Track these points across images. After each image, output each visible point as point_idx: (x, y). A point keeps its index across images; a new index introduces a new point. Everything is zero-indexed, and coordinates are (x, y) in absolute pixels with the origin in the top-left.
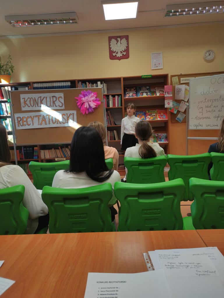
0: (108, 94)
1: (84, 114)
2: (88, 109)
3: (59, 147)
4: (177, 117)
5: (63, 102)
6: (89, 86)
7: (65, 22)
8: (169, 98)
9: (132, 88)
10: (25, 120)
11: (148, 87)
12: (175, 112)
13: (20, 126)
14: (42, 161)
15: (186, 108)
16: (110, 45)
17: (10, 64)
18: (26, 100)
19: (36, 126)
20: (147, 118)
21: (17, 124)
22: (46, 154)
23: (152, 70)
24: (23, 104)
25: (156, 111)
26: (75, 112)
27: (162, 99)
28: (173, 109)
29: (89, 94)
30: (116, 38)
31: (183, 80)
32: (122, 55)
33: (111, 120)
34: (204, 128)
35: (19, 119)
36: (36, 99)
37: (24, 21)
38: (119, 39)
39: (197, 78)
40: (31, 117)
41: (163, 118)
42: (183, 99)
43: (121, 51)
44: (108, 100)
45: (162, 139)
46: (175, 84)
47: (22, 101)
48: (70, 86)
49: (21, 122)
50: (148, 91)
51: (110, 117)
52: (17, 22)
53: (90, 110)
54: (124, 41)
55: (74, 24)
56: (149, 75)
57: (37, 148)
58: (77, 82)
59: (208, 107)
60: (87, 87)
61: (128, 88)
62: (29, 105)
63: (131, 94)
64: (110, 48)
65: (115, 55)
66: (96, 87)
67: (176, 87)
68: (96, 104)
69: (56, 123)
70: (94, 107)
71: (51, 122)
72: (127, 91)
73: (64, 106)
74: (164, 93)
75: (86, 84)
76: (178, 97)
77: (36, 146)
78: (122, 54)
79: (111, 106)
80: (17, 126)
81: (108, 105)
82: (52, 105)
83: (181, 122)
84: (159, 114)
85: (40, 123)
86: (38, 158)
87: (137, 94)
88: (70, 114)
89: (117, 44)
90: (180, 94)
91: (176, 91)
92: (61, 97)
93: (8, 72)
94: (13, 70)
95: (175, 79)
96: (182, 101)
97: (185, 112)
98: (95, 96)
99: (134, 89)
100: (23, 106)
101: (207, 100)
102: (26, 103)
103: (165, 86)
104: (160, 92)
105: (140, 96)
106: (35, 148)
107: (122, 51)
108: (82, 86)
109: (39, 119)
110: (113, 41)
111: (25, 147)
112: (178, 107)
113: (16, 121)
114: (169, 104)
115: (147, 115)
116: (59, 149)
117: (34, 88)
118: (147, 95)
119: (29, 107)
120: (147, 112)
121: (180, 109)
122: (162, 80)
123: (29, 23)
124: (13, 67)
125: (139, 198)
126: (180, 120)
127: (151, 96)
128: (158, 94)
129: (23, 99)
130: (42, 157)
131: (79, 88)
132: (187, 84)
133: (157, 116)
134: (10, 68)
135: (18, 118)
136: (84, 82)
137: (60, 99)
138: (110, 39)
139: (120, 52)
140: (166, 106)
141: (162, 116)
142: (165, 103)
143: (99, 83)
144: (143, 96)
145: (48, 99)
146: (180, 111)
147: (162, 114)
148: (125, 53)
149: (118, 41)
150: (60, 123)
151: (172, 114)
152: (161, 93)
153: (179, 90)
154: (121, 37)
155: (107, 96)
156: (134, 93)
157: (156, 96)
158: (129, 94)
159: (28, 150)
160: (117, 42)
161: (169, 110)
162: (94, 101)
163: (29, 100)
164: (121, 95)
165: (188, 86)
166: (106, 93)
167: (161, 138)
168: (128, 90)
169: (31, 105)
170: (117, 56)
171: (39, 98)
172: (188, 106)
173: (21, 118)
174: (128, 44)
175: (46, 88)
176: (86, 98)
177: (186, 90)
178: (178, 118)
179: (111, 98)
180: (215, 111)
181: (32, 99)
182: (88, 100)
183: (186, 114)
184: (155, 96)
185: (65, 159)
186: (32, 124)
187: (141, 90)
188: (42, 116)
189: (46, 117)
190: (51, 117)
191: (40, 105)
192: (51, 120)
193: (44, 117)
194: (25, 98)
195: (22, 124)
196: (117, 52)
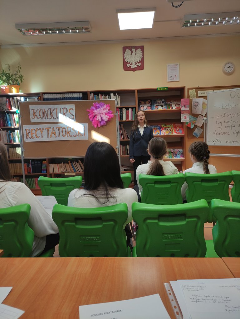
0: (122, 107)
1: (96, 127)
2: (100, 122)
3: (69, 162)
4: (194, 132)
5: (74, 114)
6: (102, 98)
7: (77, 31)
8: (185, 112)
9: (147, 100)
10: (34, 132)
11: (163, 100)
12: (192, 127)
13: (28, 138)
14: (51, 176)
15: (204, 123)
16: (124, 56)
17: (19, 73)
18: (35, 112)
19: (45, 138)
20: (161, 132)
21: (25, 136)
22: (55, 168)
23: (168, 82)
24: (32, 116)
25: (172, 125)
26: (86, 125)
27: (179, 113)
28: (190, 123)
29: (102, 106)
30: (130, 48)
31: (201, 93)
32: (136, 67)
33: (124, 134)
34: (223, 144)
35: (28, 131)
36: (46, 110)
37: (35, 30)
38: (134, 50)
39: (215, 91)
40: (40, 129)
41: (179, 133)
42: (200, 113)
43: (136, 61)
44: (121, 113)
45: (178, 154)
46: (192, 97)
47: (31, 112)
48: (82, 97)
49: (30, 134)
50: (163, 104)
51: (123, 131)
52: (28, 30)
53: (102, 124)
54: (139, 51)
55: (88, 33)
56: (165, 88)
57: (45, 162)
58: (89, 94)
59: (227, 122)
60: (99, 99)
61: (143, 100)
63: (145, 107)
64: (124, 59)
65: (130, 66)
66: (109, 99)
67: (193, 101)
68: (108, 117)
69: (67, 135)
70: (107, 120)
71: (61, 135)
72: (141, 104)
73: (75, 118)
74: (181, 107)
75: (98, 96)
76: (195, 112)
77: (45, 160)
78: (136, 65)
79: (124, 119)
80: (25, 138)
81: (121, 118)
83: (197, 137)
84: (175, 129)
85: (49, 136)
86: (46, 172)
87: (151, 107)
89: (131, 54)
90: (197, 108)
91: (193, 105)
92: (72, 109)
93: (17, 82)
94: (23, 80)
95: (193, 92)
96: (200, 115)
97: (202, 127)
98: (108, 108)
99: (149, 102)
100: (32, 118)
101: (226, 115)
102: (36, 114)
104: (176, 105)
105: (155, 109)
106: (43, 162)
107: (137, 63)
108: (94, 98)
109: (48, 131)
110: (128, 51)
111: (33, 160)
112: (195, 121)
113: (25, 133)
114: (185, 118)
115: (162, 129)
116: (69, 163)
117: (44, 99)
118: (162, 108)
119: (38, 118)
120: (162, 126)
121: (197, 124)
122: (178, 93)
123: (40, 32)
124: (23, 77)
125: (159, 221)
126: (197, 136)
127: (167, 110)
128: (174, 108)
129: (32, 110)
130: (51, 171)
131: (91, 100)
132: (205, 97)
133: (173, 130)
134: (19, 77)
135: (26, 130)
136: (96, 93)
137: (71, 111)
138: (124, 49)
139: (135, 63)
140: (183, 120)
141: (178, 130)
142: (182, 117)
143: (112, 95)
144: (158, 109)
145: (59, 111)
146: (197, 126)
147: (178, 128)
149: (132, 52)
150: (71, 136)
151: (189, 128)
152: (178, 106)
153: (197, 104)
154: (136, 48)
155: (120, 109)
156: (149, 106)
157: (172, 109)
158: (143, 107)
159: (36, 164)
160: (132, 53)
161: (186, 125)
162: (106, 114)
163: (38, 111)
164: (135, 108)
165: (206, 99)
166: (119, 106)
167: (176, 154)
168: (143, 102)
169: (40, 116)
170: (132, 67)
171: (49, 110)
172: (206, 120)
173: (30, 130)
174: (143, 55)
175: (57, 99)
176: (98, 110)
177: (204, 103)
178: (194, 134)
179: (124, 111)
180: (234, 126)
181: (41, 110)
182: (100, 113)
183: (203, 129)
184: (170, 109)
185: (74, 174)
186: (41, 137)
187: (156, 103)
188: (52, 128)
189: (55, 130)
190: (61, 130)
191: (49, 116)
192: (61, 133)
193: (53, 130)
194: (34, 110)
195: (30, 136)
196: (132, 63)
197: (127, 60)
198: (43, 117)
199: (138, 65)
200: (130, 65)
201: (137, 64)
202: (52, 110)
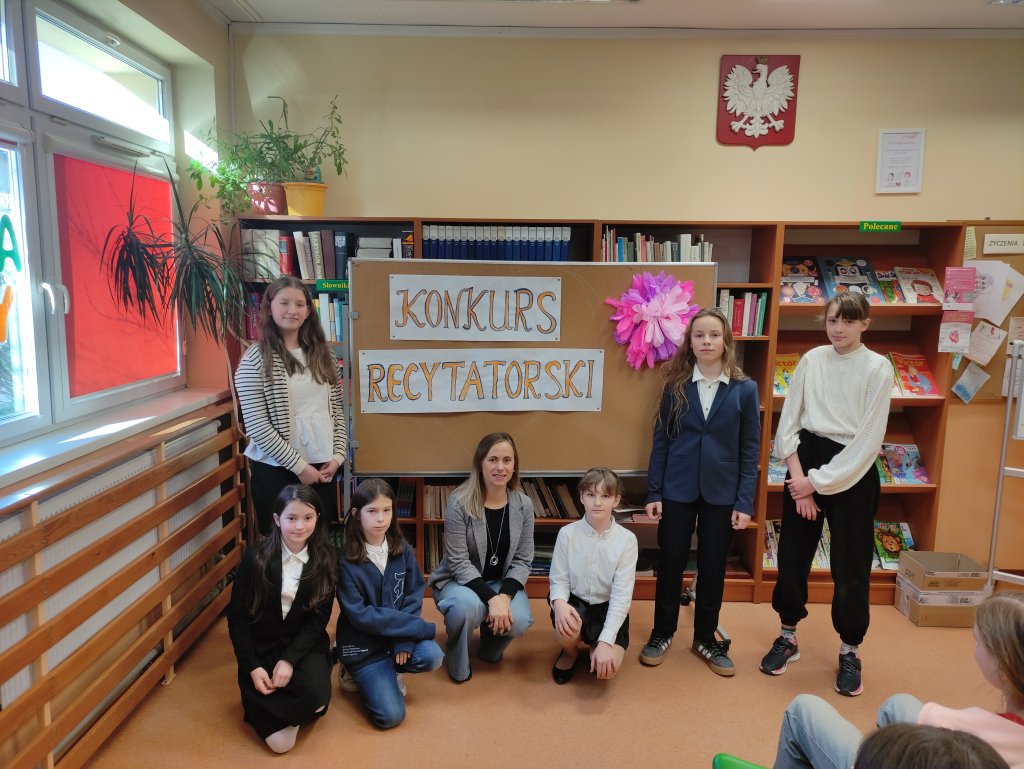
0: (718, 286)
2: (657, 349)
5: (556, 313)
8: (958, 317)
9: (800, 260)
10: (399, 376)
11: (862, 263)
12: (957, 365)
13: (376, 398)
16: (722, 88)
18: (410, 299)
19: (443, 403)
21: (364, 391)
23: (878, 195)
24: (395, 315)
26: (598, 356)
27: (930, 318)
29: (665, 286)
30: (751, 63)
31: (994, 243)
32: (765, 132)
35: (377, 374)
36: (453, 296)
38: (762, 68)
40: (423, 366)
42: (988, 316)
43: (767, 113)
45: (904, 466)
47: (396, 301)
48: (569, 242)
49: (383, 384)
50: (865, 279)
53: (663, 355)
54: (782, 74)
56: (889, 223)
58: (597, 230)
62: (422, 319)
63: (800, 287)
64: (722, 101)
65: (740, 128)
69: (522, 394)
71: (501, 392)
73: (558, 328)
75: (632, 239)
78: (767, 125)
80: (364, 400)
82: (512, 324)
83: (967, 403)
85: (458, 394)
87: (823, 288)
88: (580, 364)
89: (752, 85)
92: (549, 294)
96: (984, 323)
97: (990, 367)
99: (810, 269)
100: (396, 322)
102: (412, 309)
103: (949, 270)
104: (916, 286)
107: (770, 117)
109: (454, 375)
110: (740, 73)
113: (364, 381)
114: (954, 338)
119: (421, 325)
121: (974, 354)
126: (967, 395)
129: (398, 292)
136: (626, 231)
137: (546, 301)
138: (727, 64)
139: (762, 118)
140: (944, 345)
142: (941, 336)
143: (686, 239)
145: (499, 300)
146: (972, 362)
148: (779, 125)
149: (756, 76)
150: (538, 396)
152: (923, 290)
153: (981, 282)
154: (774, 62)
156: (812, 284)
158: (792, 286)
160: (755, 80)
162: (679, 317)
163: (423, 298)
169: (428, 319)
170: (748, 133)
171: (465, 295)
173: (386, 367)
174: (795, 90)
178: (959, 388)
179: (727, 297)
181: (434, 296)
182: (658, 314)
186: (425, 396)
187: (838, 274)
188: (468, 364)
189: (482, 371)
190: (502, 371)
191: (463, 320)
192: (501, 383)
193: (475, 370)
194: (406, 292)
195: (384, 393)
196: (751, 118)
197: (735, 104)
198: (439, 322)
199: (773, 127)
200: (745, 123)
201: (770, 122)
202: (475, 295)
